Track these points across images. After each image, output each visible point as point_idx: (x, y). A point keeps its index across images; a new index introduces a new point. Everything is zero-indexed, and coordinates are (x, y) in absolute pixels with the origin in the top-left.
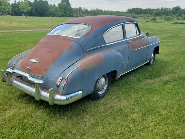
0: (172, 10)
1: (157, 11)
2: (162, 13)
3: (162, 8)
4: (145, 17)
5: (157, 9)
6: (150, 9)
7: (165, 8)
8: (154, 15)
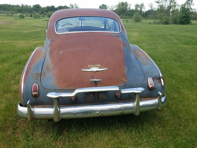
0: (33, 7)
1: (18, 8)
2: (24, 10)
3: (23, 5)
4: (9, 14)
5: (18, 6)
6: (10, 5)
7: (25, 5)
8: (17, 12)
